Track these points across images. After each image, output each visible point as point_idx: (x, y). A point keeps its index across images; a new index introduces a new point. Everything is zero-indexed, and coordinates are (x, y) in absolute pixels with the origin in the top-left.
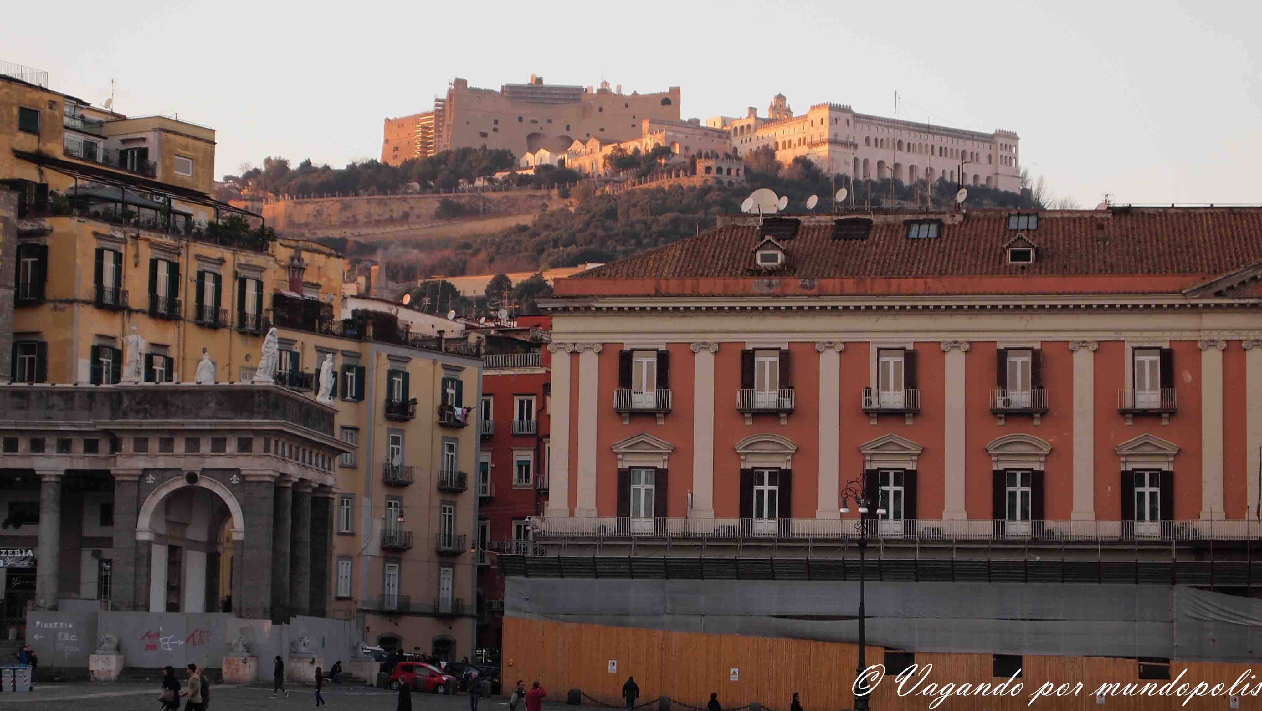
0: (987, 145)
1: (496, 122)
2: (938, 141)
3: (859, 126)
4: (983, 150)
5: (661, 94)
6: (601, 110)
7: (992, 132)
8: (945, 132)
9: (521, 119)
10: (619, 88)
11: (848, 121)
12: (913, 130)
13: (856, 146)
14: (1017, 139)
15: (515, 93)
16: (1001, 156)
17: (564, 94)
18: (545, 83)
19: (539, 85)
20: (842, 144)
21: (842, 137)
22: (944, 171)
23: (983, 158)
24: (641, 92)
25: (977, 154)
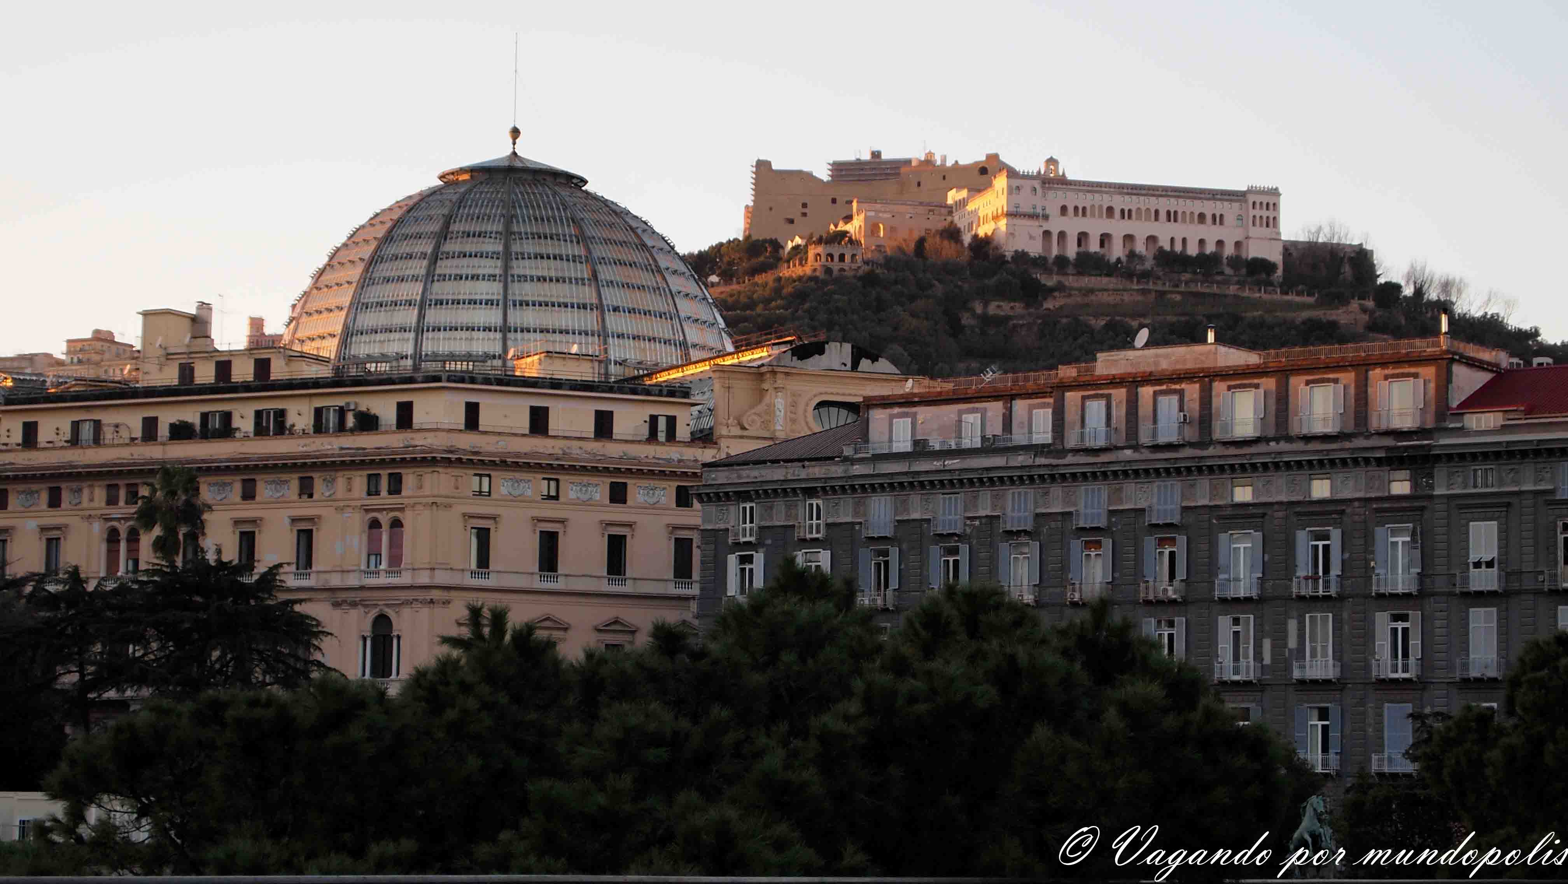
0: (1236, 205)
1: (805, 205)
2: (1164, 205)
3: (1051, 194)
4: (1230, 211)
5: (976, 163)
6: (919, 184)
7: (1245, 189)
8: (1172, 194)
9: (834, 201)
10: (944, 159)
11: (1035, 189)
12: (1128, 194)
13: (1046, 217)
14: (1279, 195)
15: (842, 170)
16: (1254, 217)
17: (891, 168)
18: (884, 157)
19: (878, 160)
20: (1025, 216)
21: (1026, 208)
22: (1172, 239)
23: (1229, 219)
24: (962, 162)
25: (1221, 216)
